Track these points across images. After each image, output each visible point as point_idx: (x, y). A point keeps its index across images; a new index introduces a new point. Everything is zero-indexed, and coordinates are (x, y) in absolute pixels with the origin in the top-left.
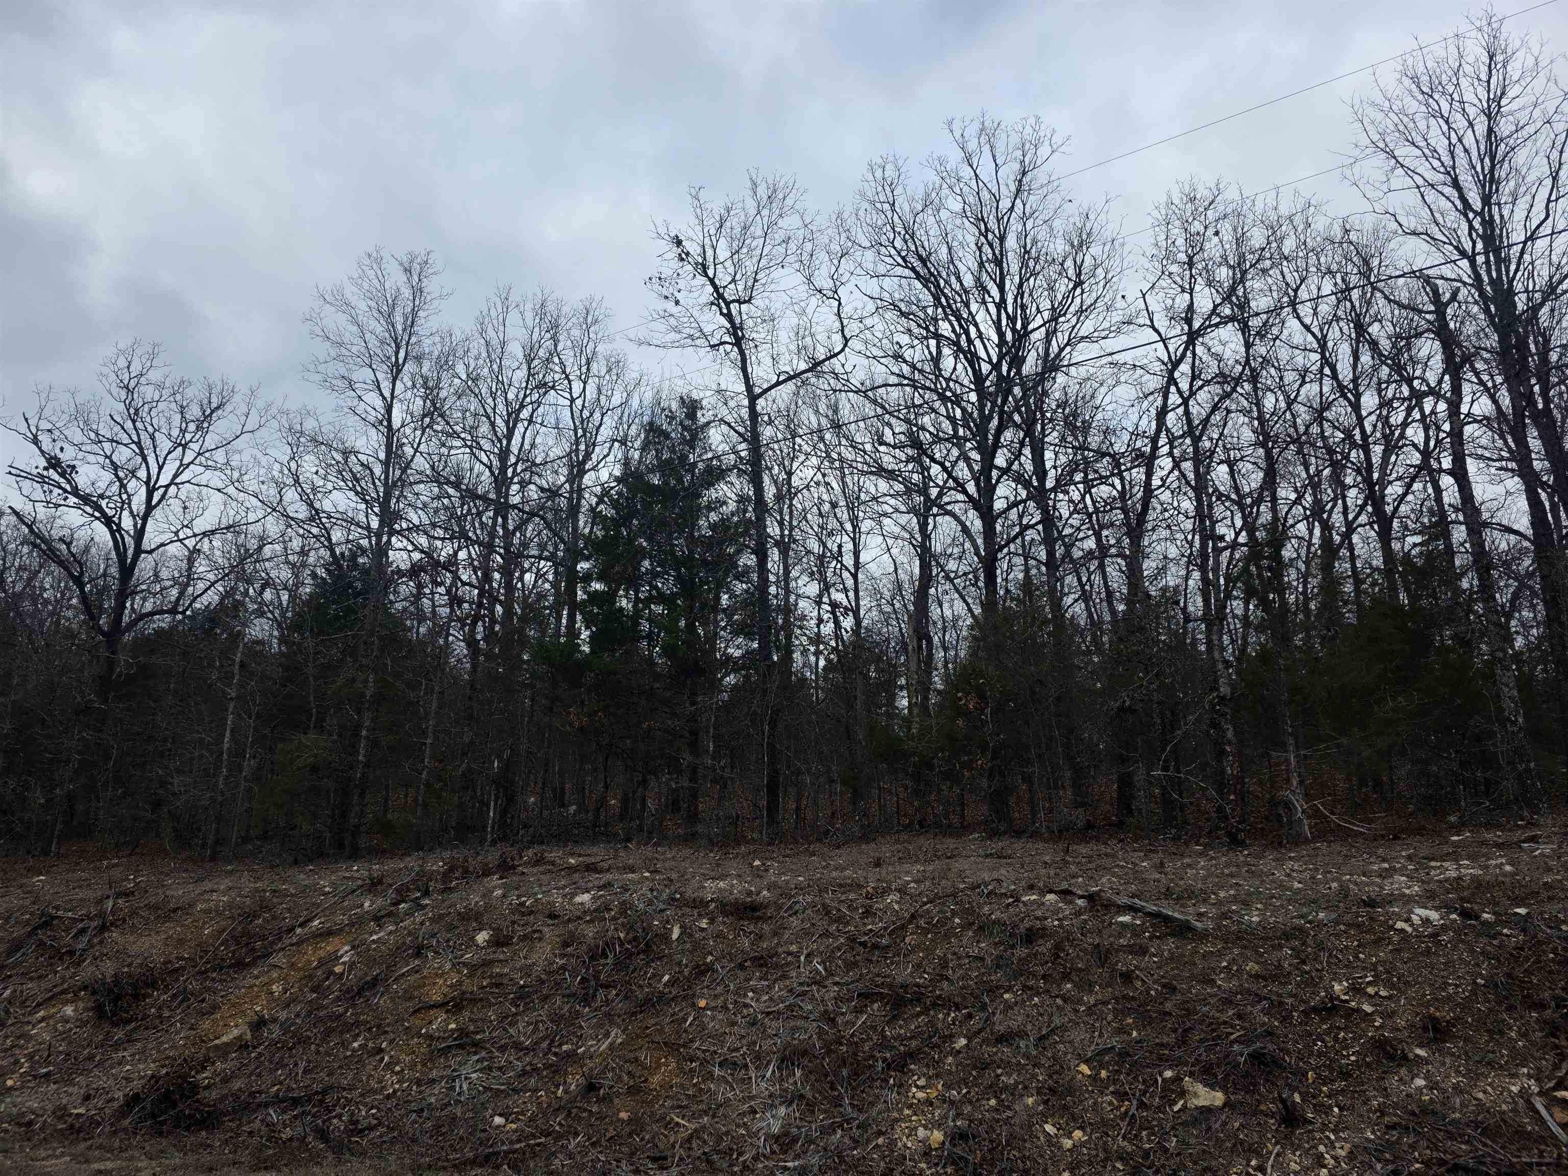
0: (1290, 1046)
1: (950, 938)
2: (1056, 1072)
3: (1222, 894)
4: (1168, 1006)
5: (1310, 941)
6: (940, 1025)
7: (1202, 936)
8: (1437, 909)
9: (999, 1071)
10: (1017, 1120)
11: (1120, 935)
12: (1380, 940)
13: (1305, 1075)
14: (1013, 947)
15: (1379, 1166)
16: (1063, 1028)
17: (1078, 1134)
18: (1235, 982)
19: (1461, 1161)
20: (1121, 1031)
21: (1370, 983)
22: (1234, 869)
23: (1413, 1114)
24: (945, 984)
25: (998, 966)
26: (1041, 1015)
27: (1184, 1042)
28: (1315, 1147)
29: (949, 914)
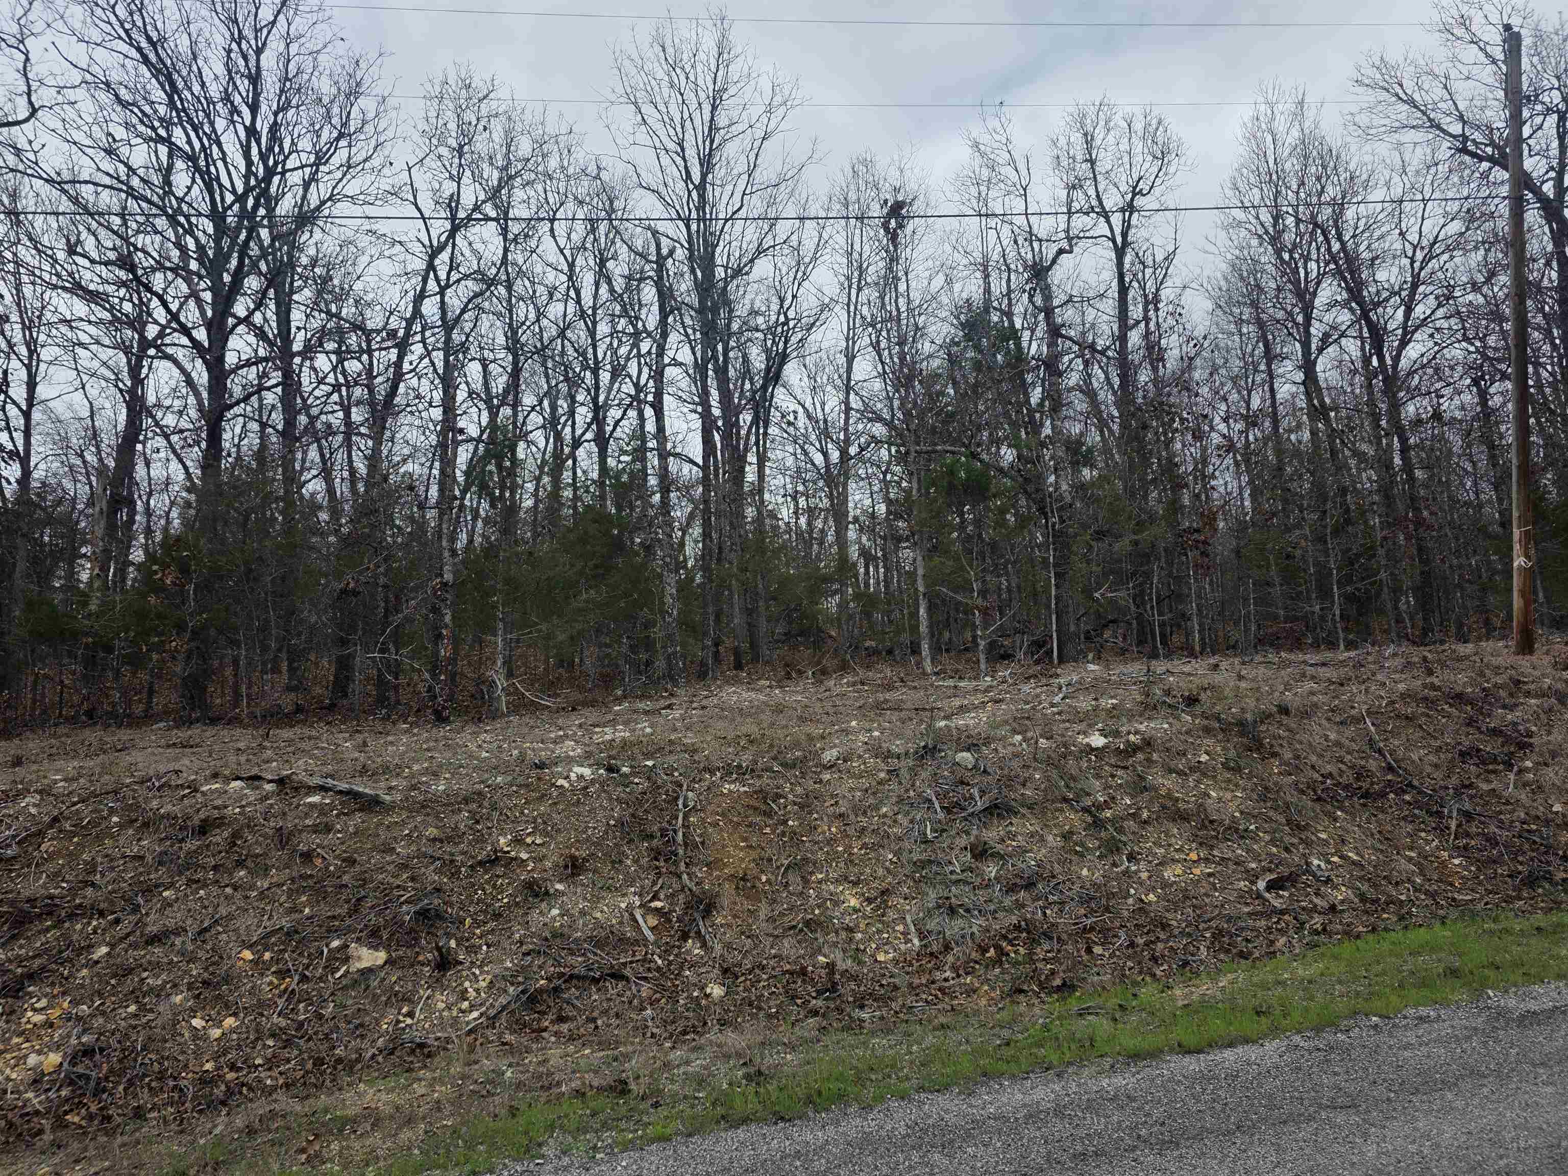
0: (454, 899)
1: (103, 839)
2: (214, 964)
3: (416, 767)
4: (346, 878)
5: (486, 804)
6: (75, 937)
7: (389, 808)
8: (590, 766)
9: (145, 974)
10: (159, 1022)
11: (307, 815)
12: (543, 796)
13: (462, 922)
14: (182, 840)
15: (511, 989)
16: (230, 917)
17: (230, 1022)
18: (414, 848)
19: (576, 971)
20: (294, 910)
21: (529, 834)
22: (432, 744)
23: (546, 939)
24: (89, 891)
25: (161, 863)
26: (206, 907)
27: (356, 911)
28: (461, 984)
29: (105, 813)
